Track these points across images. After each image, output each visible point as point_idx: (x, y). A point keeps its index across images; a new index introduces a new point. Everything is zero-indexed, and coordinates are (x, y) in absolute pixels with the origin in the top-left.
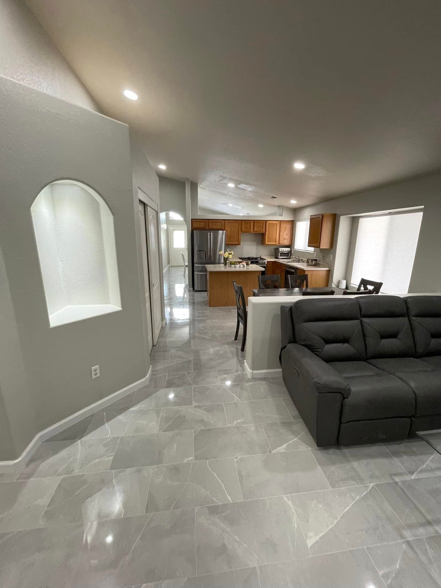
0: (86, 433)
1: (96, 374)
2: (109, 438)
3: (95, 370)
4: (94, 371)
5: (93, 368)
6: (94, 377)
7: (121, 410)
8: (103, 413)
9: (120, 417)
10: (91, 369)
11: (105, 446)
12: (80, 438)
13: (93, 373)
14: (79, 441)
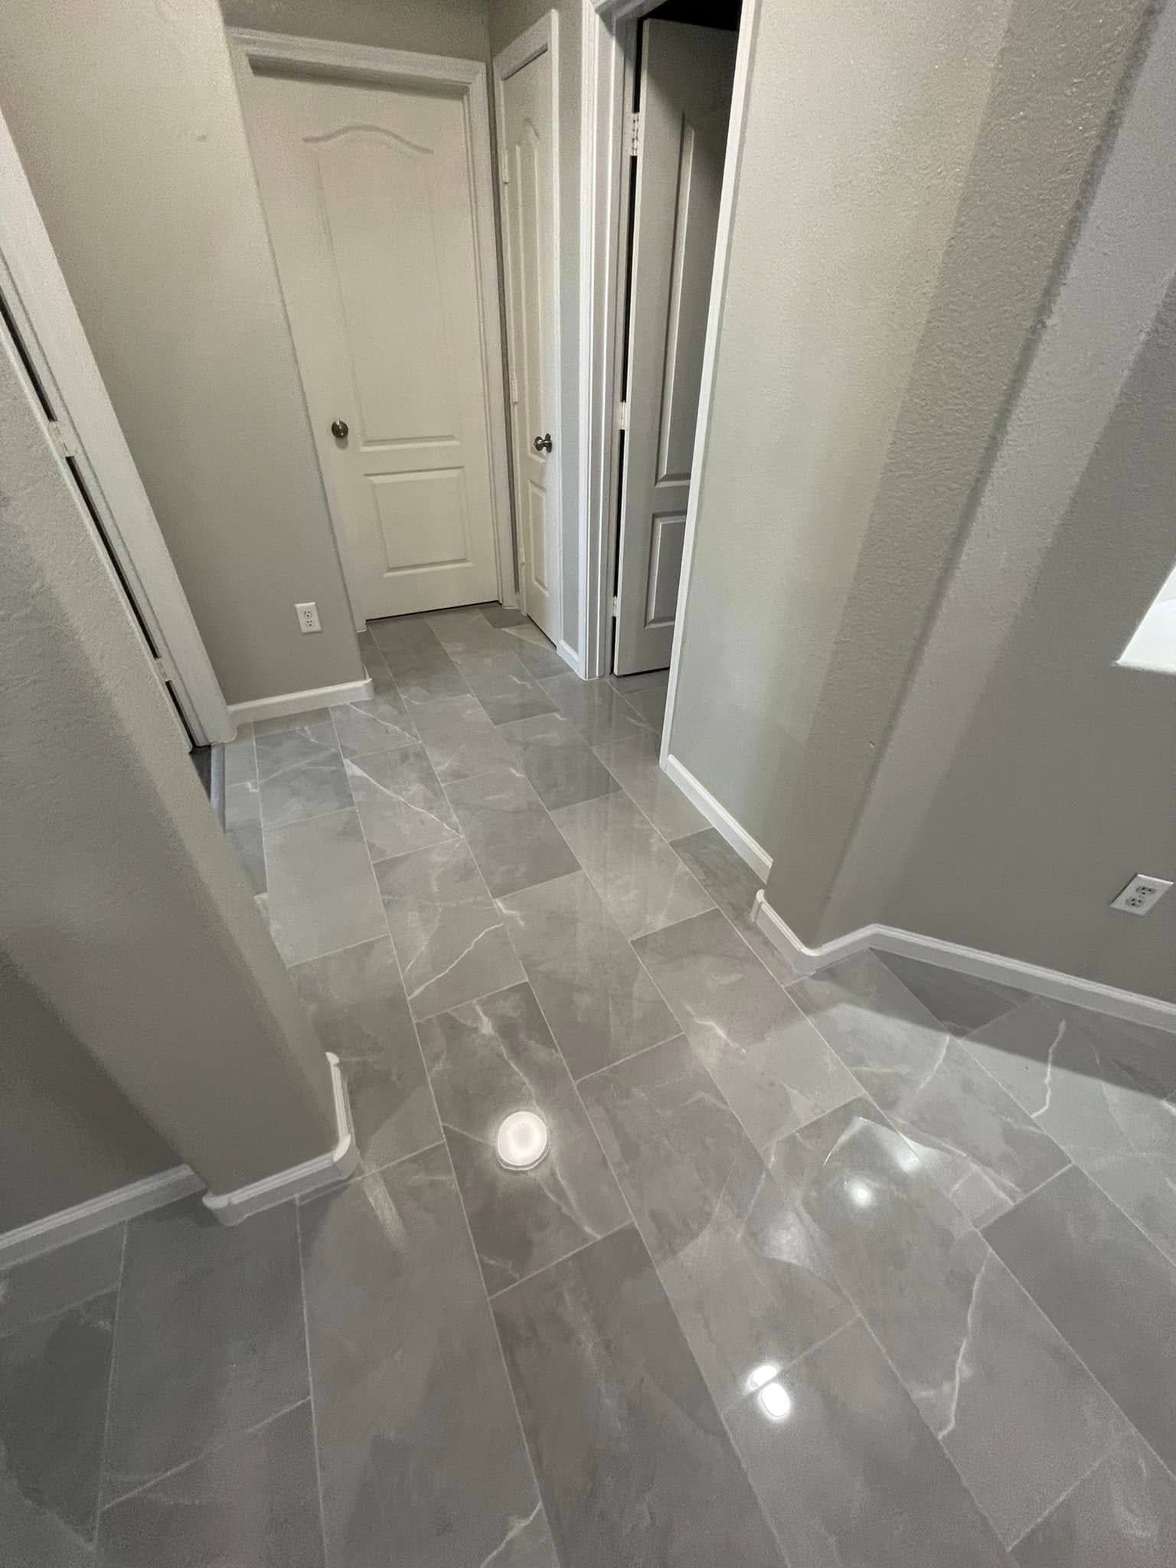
0: (975, 1032)
1: (1133, 902)
2: (1035, 1125)
3: (1144, 889)
4: (1137, 890)
5: (1140, 878)
6: (1120, 904)
7: (1129, 1069)
8: (1061, 1021)
9: (1113, 1094)
10: (1136, 875)
11: (1011, 1136)
12: (958, 1033)
13: (1130, 892)
14: (947, 1038)
